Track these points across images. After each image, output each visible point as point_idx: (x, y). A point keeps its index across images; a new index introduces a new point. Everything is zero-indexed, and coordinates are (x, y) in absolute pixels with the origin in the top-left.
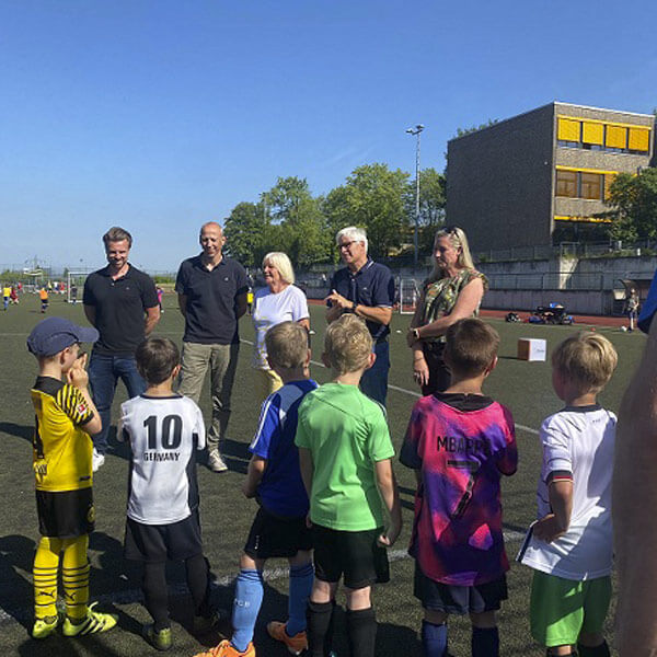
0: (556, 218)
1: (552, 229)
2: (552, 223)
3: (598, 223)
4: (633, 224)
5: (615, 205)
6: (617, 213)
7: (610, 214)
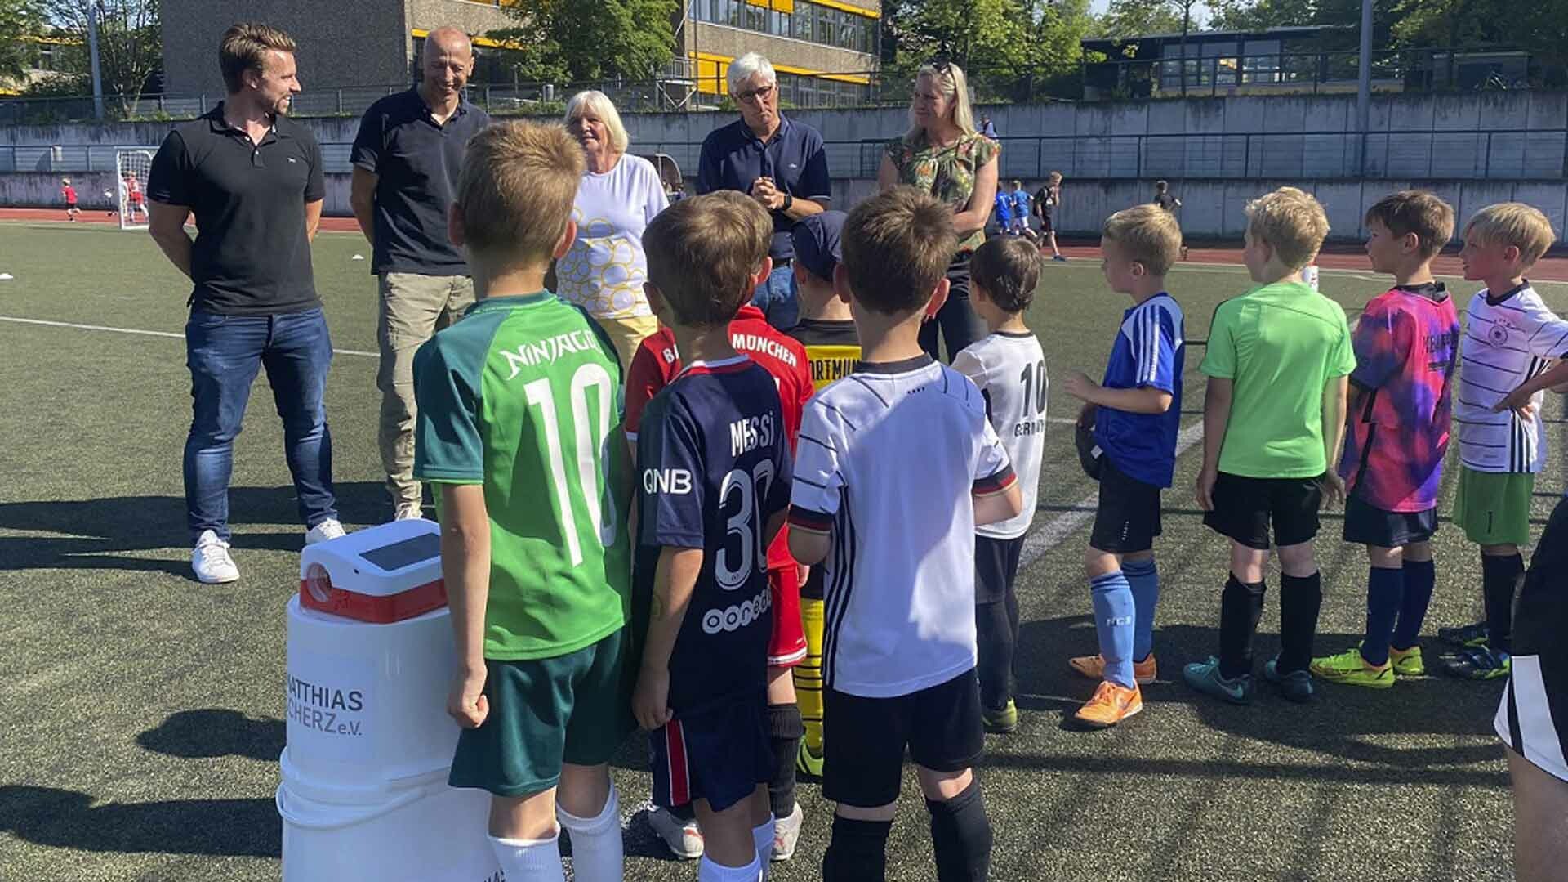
0: (416, 33)
1: (410, 54)
2: (409, 43)
3: (496, 49)
4: (562, 54)
5: (524, 16)
6: (529, 31)
7: (517, 32)
